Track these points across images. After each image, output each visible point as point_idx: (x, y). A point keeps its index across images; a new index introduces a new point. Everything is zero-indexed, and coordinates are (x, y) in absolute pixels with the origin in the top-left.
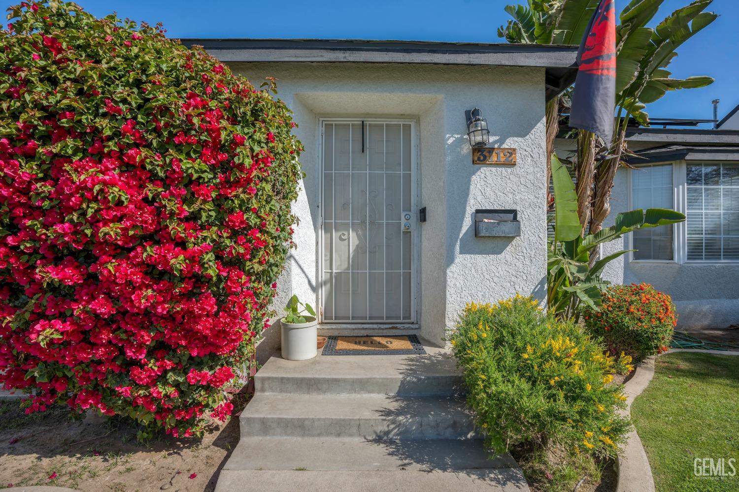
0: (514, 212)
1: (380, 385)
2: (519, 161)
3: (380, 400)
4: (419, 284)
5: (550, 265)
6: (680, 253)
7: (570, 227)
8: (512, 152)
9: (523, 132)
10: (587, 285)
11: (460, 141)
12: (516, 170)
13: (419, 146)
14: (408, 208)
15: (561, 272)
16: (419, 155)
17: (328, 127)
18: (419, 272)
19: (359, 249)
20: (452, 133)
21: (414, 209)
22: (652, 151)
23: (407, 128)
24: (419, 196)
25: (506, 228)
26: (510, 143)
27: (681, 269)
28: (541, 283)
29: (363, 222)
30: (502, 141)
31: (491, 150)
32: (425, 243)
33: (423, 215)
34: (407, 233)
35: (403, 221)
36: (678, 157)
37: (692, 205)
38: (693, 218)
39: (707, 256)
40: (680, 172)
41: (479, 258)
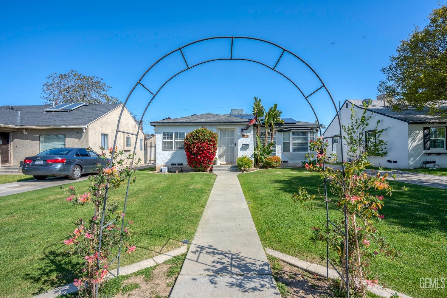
0: (248, 144)
1: (229, 167)
2: (249, 137)
3: (230, 168)
6: (291, 150)
9: (250, 132)
11: (240, 134)
12: (249, 138)
13: (235, 133)
14: (233, 144)
15: (257, 154)
16: (235, 135)
17: (220, 130)
18: (235, 154)
19: (226, 150)
20: (240, 132)
22: (286, 129)
23: (233, 130)
24: (235, 141)
25: (247, 147)
26: (248, 134)
27: (292, 154)
28: (253, 155)
29: (226, 146)
31: (245, 135)
32: (236, 149)
33: (235, 144)
34: (233, 147)
36: (289, 131)
37: (294, 140)
38: (294, 144)
39: (297, 151)
40: (291, 134)
41: (243, 151)
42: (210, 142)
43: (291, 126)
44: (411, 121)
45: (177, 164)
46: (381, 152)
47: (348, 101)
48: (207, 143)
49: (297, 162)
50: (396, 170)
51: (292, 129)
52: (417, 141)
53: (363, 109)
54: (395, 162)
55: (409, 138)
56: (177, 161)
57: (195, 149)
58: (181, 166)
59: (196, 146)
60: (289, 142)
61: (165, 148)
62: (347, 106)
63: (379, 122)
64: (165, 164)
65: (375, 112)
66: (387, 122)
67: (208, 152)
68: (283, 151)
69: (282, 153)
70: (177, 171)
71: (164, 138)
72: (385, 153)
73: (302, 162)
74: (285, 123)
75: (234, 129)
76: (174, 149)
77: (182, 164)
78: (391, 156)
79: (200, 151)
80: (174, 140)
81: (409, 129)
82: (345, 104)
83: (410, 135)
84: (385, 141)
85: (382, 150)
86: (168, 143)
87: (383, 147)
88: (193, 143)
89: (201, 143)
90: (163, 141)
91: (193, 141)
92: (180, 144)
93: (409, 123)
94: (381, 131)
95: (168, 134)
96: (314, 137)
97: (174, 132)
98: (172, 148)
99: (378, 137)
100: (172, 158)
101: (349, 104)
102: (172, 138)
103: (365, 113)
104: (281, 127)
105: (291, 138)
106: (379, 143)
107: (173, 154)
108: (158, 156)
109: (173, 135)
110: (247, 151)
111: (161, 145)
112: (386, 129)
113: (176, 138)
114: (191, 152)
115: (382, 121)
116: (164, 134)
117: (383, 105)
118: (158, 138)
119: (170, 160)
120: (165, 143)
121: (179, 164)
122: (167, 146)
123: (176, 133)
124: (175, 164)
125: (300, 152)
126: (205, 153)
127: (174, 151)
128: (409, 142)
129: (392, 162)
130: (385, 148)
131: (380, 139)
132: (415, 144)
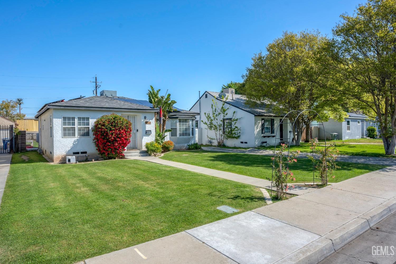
0: (151, 131)
2: (151, 124)
3: (139, 153)
4: (137, 141)
5: (156, 138)
6: (178, 135)
7: (158, 132)
8: (150, 122)
9: (152, 119)
10: (161, 141)
11: (144, 121)
13: (137, 120)
14: (135, 129)
15: (157, 139)
20: (143, 119)
21: (136, 130)
22: (174, 116)
23: (135, 117)
24: (137, 127)
25: (150, 133)
27: (178, 138)
28: (154, 140)
30: (149, 121)
31: (148, 122)
32: (138, 135)
33: (137, 130)
34: (135, 134)
35: (134, 132)
36: (177, 118)
37: (180, 126)
38: (180, 129)
39: (182, 136)
40: (178, 120)
41: (146, 137)
42: (127, 129)
43: (178, 114)
44: (257, 114)
45: (80, 153)
46: (236, 136)
47: (207, 92)
48: (125, 130)
49: (181, 145)
50: (252, 149)
51: (179, 116)
52: (259, 128)
53: (222, 101)
54: (246, 143)
55: (255, 126)
56: (80, 149)
57: (113, 136)
58: (84, 155)
59: (114, 133)
60: (176, 128)
61: (65, 135)
62: (206, 97)
63: (234, 112)
64: (65, 153)
65: (232, 105)
66: (240, 114)
67: (125, 139)
68: (171, 136)
69: (170, 138)
70: (93, 160)
71: (64, 124)
72: (239, 137)
73: (188, 145)
74: (173, 111)
75: (136, 115)
76: (76, 136)
77: (86, 153)
78: (243, 139)
79: (118, 138)
80: (76, 126)
81: (255, 120)
82: (205, 94)
83: (255, 124)
84: (239, 127)
85: (238, 134)
86: (69, 129)
87: (239, 132)
88: (111, 130)
89: (119, 131)
90: (63, 126)
91: (110, 128)
92: (84, 130)
93: (255, 116)
94: (237, 120)
95: (69, 119)
96: (193, 124)
97: (76, 117)
98: (74, 134)
99: (235, 124)
100: (74, 146)
101: (208, 95)
102: (74, 124)
103: (223, 105)
104: (170, 114)
105: (178, 124)
106: (235, 129)
107: (75, 142)
108: (56, 144)
109: (76, 120)
110: (150, 136)
111: (60, 132)
112: (240, 118)
113: (79, 124)
114: (107, 139)
115: (237, 112)
116: (65, 118)
117: (232, 99)
118: (57, 124)
119: (72, 148)
120: (65, 129)
121: (82, 153)
122: (68, 132)
123: (79, 119)
124: (78, 153)
125: (185, 137)
126: (122, 140)
127: (76, 139)
128: (255, 128)
129: (244, 143)
130: (240, 133)
131: (236, 125)
132: (258, 130)
